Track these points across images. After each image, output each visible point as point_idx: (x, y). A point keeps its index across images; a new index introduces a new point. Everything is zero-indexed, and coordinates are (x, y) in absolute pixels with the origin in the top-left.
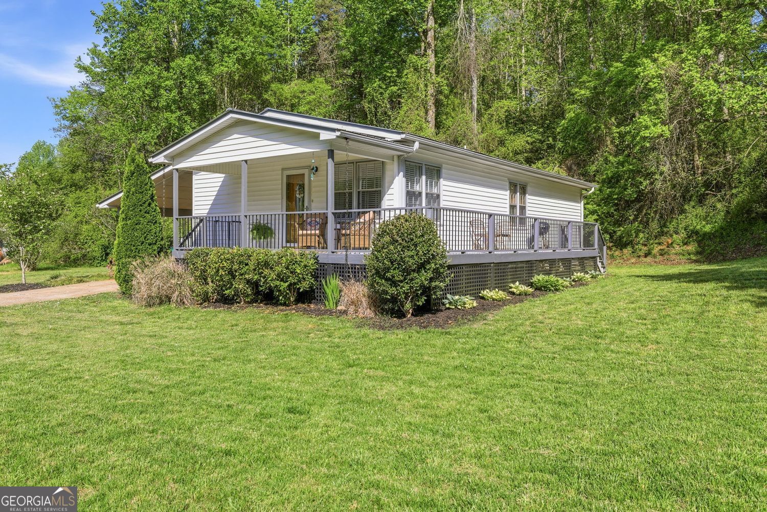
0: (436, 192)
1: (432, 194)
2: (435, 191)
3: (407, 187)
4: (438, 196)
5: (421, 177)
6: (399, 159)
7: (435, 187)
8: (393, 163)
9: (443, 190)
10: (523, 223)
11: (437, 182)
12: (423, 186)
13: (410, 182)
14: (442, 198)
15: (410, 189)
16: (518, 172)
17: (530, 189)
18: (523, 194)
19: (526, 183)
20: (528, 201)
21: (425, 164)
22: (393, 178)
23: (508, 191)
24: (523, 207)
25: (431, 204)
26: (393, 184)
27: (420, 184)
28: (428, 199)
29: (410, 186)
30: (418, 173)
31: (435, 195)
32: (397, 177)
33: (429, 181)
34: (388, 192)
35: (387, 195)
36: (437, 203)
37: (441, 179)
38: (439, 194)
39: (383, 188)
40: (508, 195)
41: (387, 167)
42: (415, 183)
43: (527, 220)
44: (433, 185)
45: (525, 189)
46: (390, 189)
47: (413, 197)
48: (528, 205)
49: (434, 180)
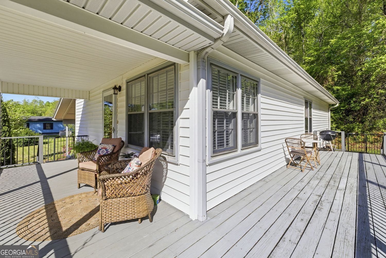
1: (249, 114)
2: (251, 109)
3: (214, 103)
4: (256, 116)
5: (236, 91)
6: (198, 58)
7: (252, 105)
8: (188, 63)
9: (261, 108)
10: (311, 131)
11: (255, 99)
12: (238, 103)
13: (219, 98)
14: (261, 117)
15: (219, 109)
16: (309, 92)
17: (313, 105)
18: (310, 108)
19: (312, 101)
20: (313, 114)
21: (241, 75)
22: (189, 91)
23: (304, 107)
24: (311, 119)
25: (247, 125)
26: (188, 101)
27: (234, 101)
28: (244, 121)
29: (219, 104)
30: (231, 85)
31: (251, 115)
32: (195, 87)
33: (245, 98)
34: (181, 115)
35: (180, 118)
36: (254, 124)
37: (259, 96)
38: (257, 112)
39: (175, 108)
40: (304, 110)
41: (180, 73)
42: (227, 99)
43: (313, 127)
44: (249, 102)
45: (311, 105)
46: (184, 110)
47: (223, 119)
48: (313, 116)
49: (251, 96)
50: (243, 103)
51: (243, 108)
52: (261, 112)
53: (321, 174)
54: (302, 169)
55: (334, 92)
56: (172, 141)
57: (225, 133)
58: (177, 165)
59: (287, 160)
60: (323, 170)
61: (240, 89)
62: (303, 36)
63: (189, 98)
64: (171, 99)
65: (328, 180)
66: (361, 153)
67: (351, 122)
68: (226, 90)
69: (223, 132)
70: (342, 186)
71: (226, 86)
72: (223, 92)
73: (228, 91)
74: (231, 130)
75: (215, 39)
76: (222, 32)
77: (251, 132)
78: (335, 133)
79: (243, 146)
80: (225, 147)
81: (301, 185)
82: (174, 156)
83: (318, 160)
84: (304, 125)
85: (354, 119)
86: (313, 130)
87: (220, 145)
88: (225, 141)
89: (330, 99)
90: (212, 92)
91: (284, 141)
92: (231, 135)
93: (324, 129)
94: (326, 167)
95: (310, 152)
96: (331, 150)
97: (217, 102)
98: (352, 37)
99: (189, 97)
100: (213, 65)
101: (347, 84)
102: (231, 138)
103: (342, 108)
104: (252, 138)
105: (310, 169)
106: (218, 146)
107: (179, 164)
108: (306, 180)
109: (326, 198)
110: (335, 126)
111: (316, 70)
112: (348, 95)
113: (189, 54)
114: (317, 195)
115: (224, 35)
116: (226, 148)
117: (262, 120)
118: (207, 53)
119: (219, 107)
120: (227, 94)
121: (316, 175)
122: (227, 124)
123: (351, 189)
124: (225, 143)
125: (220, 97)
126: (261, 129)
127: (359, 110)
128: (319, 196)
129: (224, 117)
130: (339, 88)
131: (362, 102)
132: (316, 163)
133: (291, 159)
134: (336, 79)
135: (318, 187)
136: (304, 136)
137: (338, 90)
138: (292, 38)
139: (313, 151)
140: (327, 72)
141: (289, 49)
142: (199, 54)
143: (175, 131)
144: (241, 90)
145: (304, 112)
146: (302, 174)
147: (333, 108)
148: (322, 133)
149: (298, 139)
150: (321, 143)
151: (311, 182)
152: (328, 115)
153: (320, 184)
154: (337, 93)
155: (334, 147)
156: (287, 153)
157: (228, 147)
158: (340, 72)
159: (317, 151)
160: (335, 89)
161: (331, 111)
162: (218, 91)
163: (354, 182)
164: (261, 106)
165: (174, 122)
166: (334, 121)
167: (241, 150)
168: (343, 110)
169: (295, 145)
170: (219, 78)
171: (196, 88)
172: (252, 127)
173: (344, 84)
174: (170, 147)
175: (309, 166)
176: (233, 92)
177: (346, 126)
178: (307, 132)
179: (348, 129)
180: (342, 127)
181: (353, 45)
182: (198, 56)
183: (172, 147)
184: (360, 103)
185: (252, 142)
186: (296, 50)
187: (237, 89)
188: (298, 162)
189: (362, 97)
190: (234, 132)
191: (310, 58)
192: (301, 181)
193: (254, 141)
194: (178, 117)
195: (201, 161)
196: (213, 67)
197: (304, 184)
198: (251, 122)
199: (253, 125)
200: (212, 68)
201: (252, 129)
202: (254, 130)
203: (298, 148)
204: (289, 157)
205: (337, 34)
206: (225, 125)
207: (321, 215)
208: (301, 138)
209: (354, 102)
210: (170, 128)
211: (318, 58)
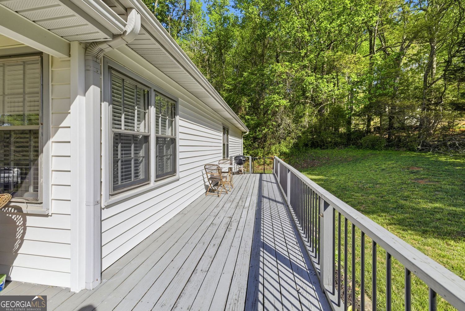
0: (170, 134)
1: (165, 138)
2: (168, 133)
3: (116, 121)
4: (173, 141)
5: (148, 108)
6: (86, 54)
7: (169, 128)
8: (69, 59)
9: (180, 132)
10: (227, 157)
11: (172, 121)
12: (150, 124)
13: (123, 116)
14: (179, 143)
15: (123, 129)
16: (226, 119)
17: (230, 131)
18: (227, 135)
19: (228, 127)
20: (229, 140)
21: (155, 90)
22: (70, 100)
23: (222, 133)
24: (228, 145)
25: (163, 152)
26: (68, 115)
27: (145, 121)
28: (160, 146)
29: (123, 123)
30: (142, 101)
31: (169, 139)
32: (80, 95)
33: (160, 119)
34: (54, 135)
35: (52, 142)
36: (171, 150)
37: (178, 117)
38: (175, 137)
39: (42, 124)
40: (222, 136)
41: (52, 70)
42: (136, 119)
43: (229, 153)
44: (166, 124)
45: (228, 132)
46: (60, 129)
47: (130, 143)
48: (229, 143)
49: (167, 117)
50: (157, 125)
51: (157, 132)
52: (179, 136)
53: (233, 196)
54: (219, 194)
55: (246, 121)
56: (36, 178)
57: (133, 162)
58: (47, 216)
59: (207, 187)
60: (235, 193)
61: (153, 107)
62: (224, 63)
63: (69, 111)
64: (34, 111)
65: (237, 201)
66: (261, 174)
67: (257, 148)
68: (134, 107)
69: (131, 161)
70: (247, 204)
71: (135, 101)
72: (130, 108)
73: (136, 108)
74: (141, 158)
75: (113, 35)
76: (124, 29)
77: (168, 159)
78: (245, 157)
79: (157, 176)
80: (132, 180)
81: (216, 211)
82: (39, 202)
83: (232, 184)
84: (222, 151)
85: (258, 145)
86: (229, 156)
87: (126, 179)
88: (133, 172)
89: (243, 128)
90: (111, 106)
91: (203, 168)
92: (141, 164)
93: (237, 154)
94: (237, 189)
95: (226, 177)
96: (242, 174)
97: (121, 121)
98: (258, 75)
99: (70, 109)
100: (113, 70)
101: (254, 115)
102: (142, 167)
103: (251, 136)
104: (169, 167)
105: (225, 193)
106: (122, 180)
107: (50, 214)
108: (221, 205)
109: (235, 218)
110: (246, 151)
111: (233, 98)
112: (255, 124)
113: (70, 45)
114: (228, 217)
115: (127, 33)
116: (134, 182)
117: (180, 146)
118: (102, 50)
119: (123, 127)
120: (136, 112)
121: (230, 198)
122: (135, 150)
123: (253, 205)
124: (133, 175)
125: (125, 115)
126: (179, 155)
127: (262, 138)
128: (230, 217)
129: (132, 141)
130: (249, 117)
131: (263, 132)
132: (230, 187)
133: (209, 185)
134: (247, 109)
135: (230, 209)
136: (222, 161)
137: (248, 119)
138: (214, 62)
139: (228, 176)
140: (241, 102)
141: (212, 73)
142: (88, 49)
143: (41, 163)
144: (155, 108)
145: (222, 138)
146: (219, 199)
147: (245, 135)
148: (236, 158)
149: (216, 165)
150: (235, 167)
151: (225, 206)
152: (241, 141)
153: (232, 207)
154: (248, 122)
155: (244, 170)
156: (206, 180)
157: (138, 179)
158: (250, 104)
159: (231, 176)
160: (247, 118)
161: (244, 137)
162: (123, 107)
163: (255, 199)
164: (179, 129)
165: (39, 148)
166: (246, 147)
167: (155, 181)
168: (252, 137)
169: (213, 172)
170: (124, 89)
171: (84, 98)
172: (169, 154)
173: (252, 114)
174: (31, 189)
175: (225, 191)
176: (145, 110)
177: (253, 151)
178: (225, 157)
179: (255, 154)
180: (251, 152)
181: (258, 82)
182: (87, 52)
183: (36, 189)
184: (262, 132)
185: (169, 171)
186: (218, 75)
187: (150, 107)
188: (216, 188)
189: (263, 127)
190: (145, 160)
191: (228, 86)
192: (217, 206)
193: (171, 170)
194: (48, 139)
195: (92, 204)
196: (113, 72)
197: (219, 209)
198: (168, 148)
199: (170, 152)
200: (111, 73)
201: (169, 156)
202: (171, 157)
203: (216, 174)
204: (207, 184)
205: (249, 69)
206: (132, 152)
207: (230, 235)
208: (219, 163)
209: (259, 131)
210: (32, 158)
211: (235, 87)
